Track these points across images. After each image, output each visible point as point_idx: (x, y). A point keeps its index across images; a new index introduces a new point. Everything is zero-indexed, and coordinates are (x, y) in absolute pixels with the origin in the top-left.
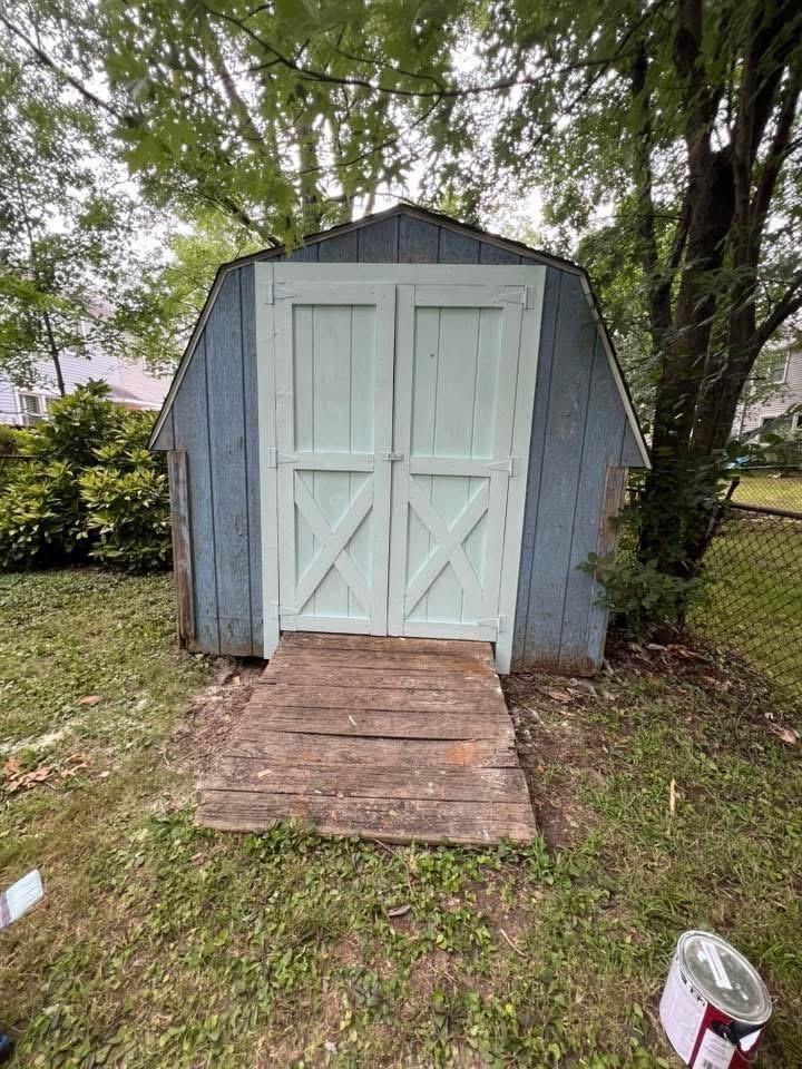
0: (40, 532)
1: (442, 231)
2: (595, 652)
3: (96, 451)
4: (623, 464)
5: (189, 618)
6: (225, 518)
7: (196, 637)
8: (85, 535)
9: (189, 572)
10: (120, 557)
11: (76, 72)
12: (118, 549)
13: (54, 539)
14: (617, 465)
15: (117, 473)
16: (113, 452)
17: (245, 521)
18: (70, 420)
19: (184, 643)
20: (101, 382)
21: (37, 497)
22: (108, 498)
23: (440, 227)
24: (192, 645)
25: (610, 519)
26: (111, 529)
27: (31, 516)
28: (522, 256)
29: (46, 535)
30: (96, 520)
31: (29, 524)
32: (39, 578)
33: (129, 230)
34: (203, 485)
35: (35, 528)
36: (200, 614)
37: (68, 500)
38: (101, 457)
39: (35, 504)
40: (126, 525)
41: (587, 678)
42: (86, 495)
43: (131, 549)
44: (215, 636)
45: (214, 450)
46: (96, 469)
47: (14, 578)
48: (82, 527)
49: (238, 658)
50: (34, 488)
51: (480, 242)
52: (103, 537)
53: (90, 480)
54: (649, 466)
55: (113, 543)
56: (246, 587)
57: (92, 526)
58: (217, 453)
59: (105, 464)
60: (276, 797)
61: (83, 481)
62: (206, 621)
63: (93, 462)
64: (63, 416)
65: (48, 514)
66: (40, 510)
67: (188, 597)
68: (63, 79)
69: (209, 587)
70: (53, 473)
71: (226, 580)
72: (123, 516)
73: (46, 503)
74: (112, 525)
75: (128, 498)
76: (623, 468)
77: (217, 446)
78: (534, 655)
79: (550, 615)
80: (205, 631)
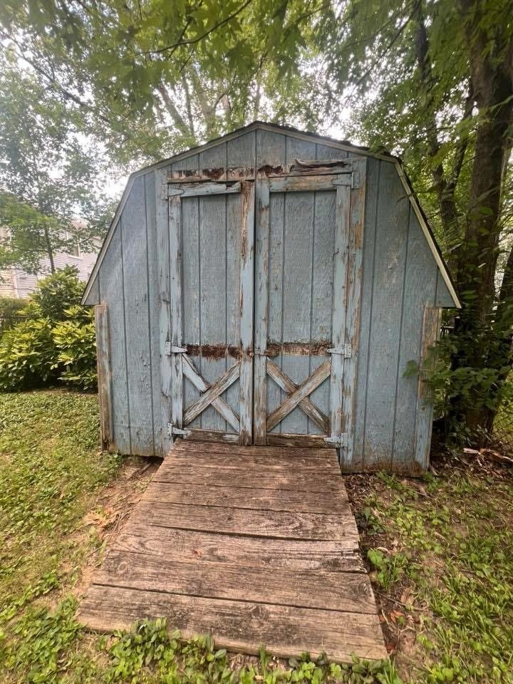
0: (27, 365)
1: (288, 138)
2: (422, 457)
3: (65, 311)
4: (437, 305)
5: (109, 426)
6: (134, 353)
7: (113, 441)
8: (56, 366)
9: (109, 393)
10: (78, 381)
11: (75, 92)
12: (77, 375)
13: (36, 370)
14: (432, 306)
15: (78, 324)
16: (76, 312)
17: (148, 355)
18: (50, 291)
19: (106, 445)
20: (74, 266)
21: (27, 342)
22: (69, 341)
23: (286, 136)
24: (111, 448)
25: (428, 348)
26: (71, 362)
27: (22, 354)
28: (348, 152)
29: (31, 366)
30: (63, 357)
31: (21, 360)
32: (24, 396)
33: (105, 181)
34: (119, 329)
35: (24, 363)
36: (116, 424)
37: (46, 343)
38: (69, 315)
39: (25, 346)
40: (82, 359)
41: (416, 478)
42: (57, 340)
43: (85, 375)
44: (128, 440)
45: (126, 303)
46: (66, 322)
47: (8, 396)
48: (55, 361)
49: (144, 458)
50: (26, 336)
51: (317, 144)
52: (68, 368)
53: (61, 329)
54: (459, 306)
55: (75, 372)
56: (150, 404)
57: (61, 360)
58: (129, 305)
59: (71, 319)
60: (147, 595)
61: (55, 331)
62: (121, 430)
63: (64, 318)
64: (47, 289)
65: (33, 353)
66: (28, 350)
67: (108, 410)
68: (68, 96)
69: (123, 403)
70: (38, 326)
71: (135, 397)
72: (80, 352)
73: (32, 346)
74: (72, 359)
75: (83, 341)
76: (437, 308)
77: (128, 301)
78: (371, 460)
79: (383, 426)
80: (120, 436)
